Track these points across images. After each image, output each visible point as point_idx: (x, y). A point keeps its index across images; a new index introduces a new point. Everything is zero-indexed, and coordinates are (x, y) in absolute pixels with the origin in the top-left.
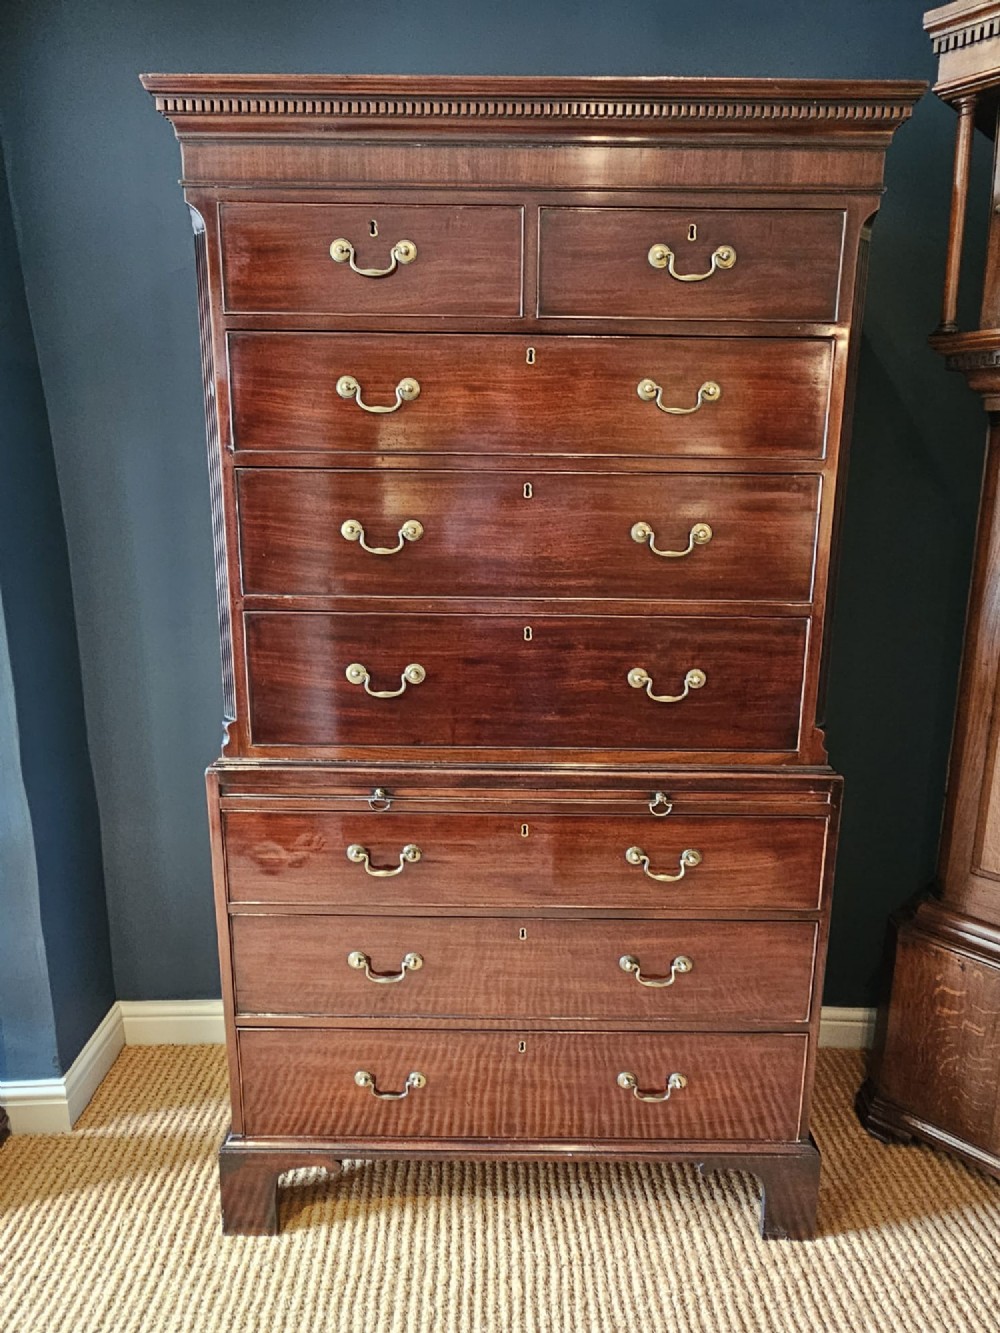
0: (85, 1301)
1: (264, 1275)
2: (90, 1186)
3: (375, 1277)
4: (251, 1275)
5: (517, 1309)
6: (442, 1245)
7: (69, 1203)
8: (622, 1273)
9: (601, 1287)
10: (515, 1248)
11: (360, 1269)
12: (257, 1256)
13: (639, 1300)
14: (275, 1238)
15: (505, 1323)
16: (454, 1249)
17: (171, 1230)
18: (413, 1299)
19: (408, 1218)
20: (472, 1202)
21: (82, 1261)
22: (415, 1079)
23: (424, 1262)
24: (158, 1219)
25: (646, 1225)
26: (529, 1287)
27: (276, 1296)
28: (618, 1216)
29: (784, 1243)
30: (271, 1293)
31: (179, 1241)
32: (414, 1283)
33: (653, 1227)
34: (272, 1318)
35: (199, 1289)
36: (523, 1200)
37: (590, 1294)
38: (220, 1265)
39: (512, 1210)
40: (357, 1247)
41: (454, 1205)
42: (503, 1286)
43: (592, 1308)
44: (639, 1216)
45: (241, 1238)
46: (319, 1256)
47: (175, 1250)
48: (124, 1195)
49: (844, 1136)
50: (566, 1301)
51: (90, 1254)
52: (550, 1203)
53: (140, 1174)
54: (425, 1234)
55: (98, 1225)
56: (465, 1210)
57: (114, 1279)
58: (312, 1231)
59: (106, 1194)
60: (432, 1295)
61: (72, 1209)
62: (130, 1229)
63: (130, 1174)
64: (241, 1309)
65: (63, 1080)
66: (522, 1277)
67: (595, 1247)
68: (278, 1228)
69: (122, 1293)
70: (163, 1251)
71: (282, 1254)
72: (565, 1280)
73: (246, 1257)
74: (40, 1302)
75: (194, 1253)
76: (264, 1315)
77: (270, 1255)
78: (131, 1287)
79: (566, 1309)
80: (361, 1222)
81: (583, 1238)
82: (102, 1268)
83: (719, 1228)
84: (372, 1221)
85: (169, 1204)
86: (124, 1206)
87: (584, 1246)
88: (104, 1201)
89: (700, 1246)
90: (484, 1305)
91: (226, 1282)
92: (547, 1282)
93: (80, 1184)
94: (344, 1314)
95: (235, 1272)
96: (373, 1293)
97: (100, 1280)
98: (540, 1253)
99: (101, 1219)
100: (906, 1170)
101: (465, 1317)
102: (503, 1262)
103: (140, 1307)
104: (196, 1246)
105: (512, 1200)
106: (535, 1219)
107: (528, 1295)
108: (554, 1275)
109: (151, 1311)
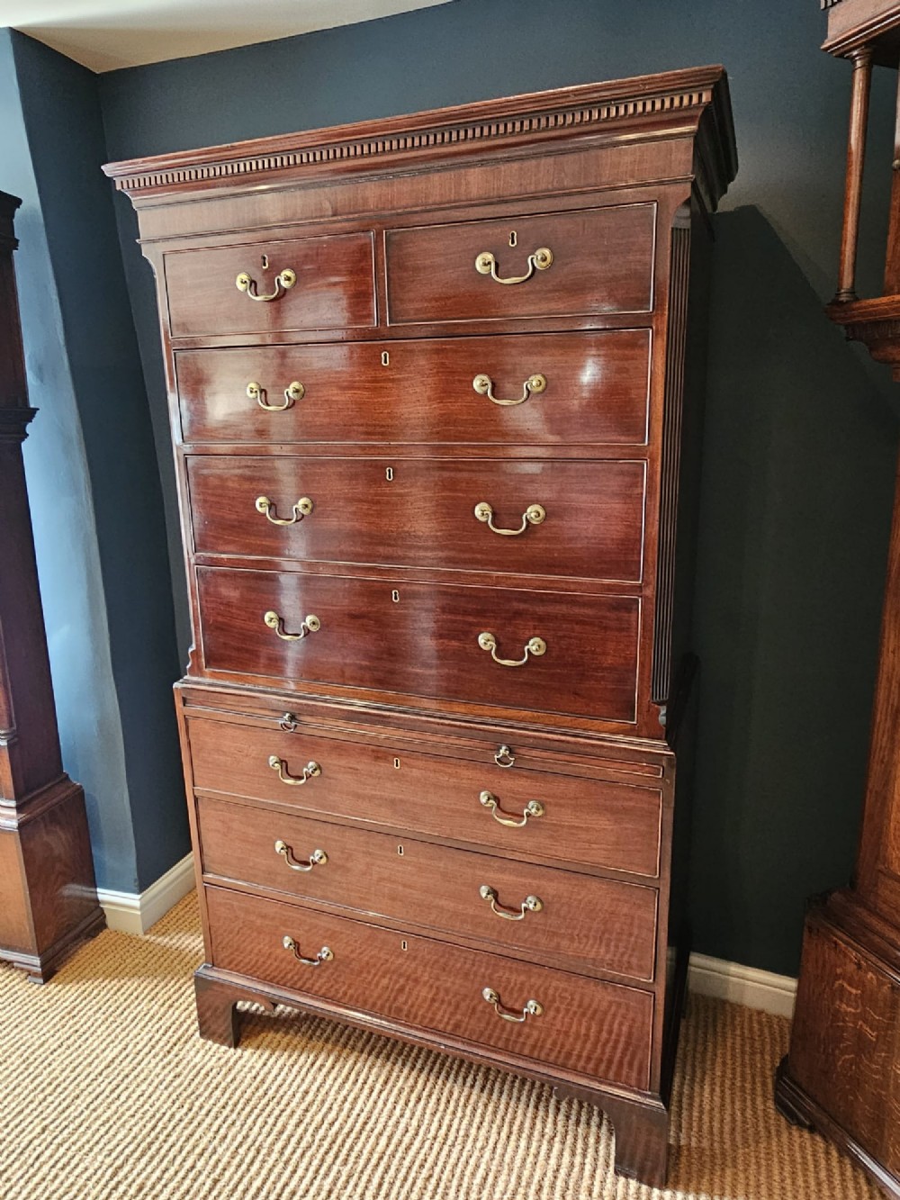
0: (97, 1057)
1: (211, 1075)
2: (136, 977)
3: (284, 1102)
4: (203, 1072)
5: (374, 1161)
6: (344, 1092)
7: (119, 985)
8: (472, 1162)
9: (449, 1167)
10: (397, 1112)
11: (277, 1091)
12: (214, 1059)
13: (475, 1188)
14: (232, 1050)
15: (359, 1169)
16: (350, 1099)
17: (168, 1024)
18: (302, 1126)
19: (329, 1064)
20: (383, 1066)
21: (107, 1028)
22: (325, 952)
23: (323, 1102)
24: (166, 1013)
25: (515, 1128)
26: (392, 1147)
27: (211, 1093)
28: (495, 1113)
29: (633, 1183)
30: (210, 1090)
31: (170, 1033)
32: (309, 1115)
33: (521, 1130)
34: (201, 1108)
35: (166, 1071)
36: (423, 1076)
37: (437, 1170)
38: (188, 1058)
39: (411, 1081)
40: (283, 1074)
41: (369, 1063)
42: (372, 1140)
43: (433, 1181)
44: (514, 1118)
45: (210, 1042)
46: (254, 1072)
47: (165, 1038)
48: (152, 989)
49: (749, 1103)
50: (415, 1168)
51: (114, 1025)
52: (444, 1084)
53: (169, 978)
54: (336, 1079)
55: (129, 1006)
56: (375, 1070)
57: (120, 1047)
58: (259, 1052)
59: (143, 986)
60: (317, 1129)
61: (118, 990)
62: (145, 1015)
63: (163, 975)
64: (185, 1094)
65: (139, 896)
66: (390, 1138)
67: (462, 1133)
68: (236, 1044)
69: (120, 1058)
70: (157, 1037)
71: (231, 1063)
72: (423, 1151)
73: (207, 1058)
74: (72, 1049)
75: (175, 1045)
76: (197, 1104)
77: (223, 1061)
78: (127, 1056)
79: (413, 1174)
80: (294, 1057)
81: (456, 1122)
82: (116, 1037)
83: (579, 1151)
84: (302, 1058)
85: (177, 1004)
86: (149, 997)
87: (453, 1130)
88: (139, 990)
89: (553, 1161)
90: (351, 1149)
91: (185, 1072)
92: (408, 1149)
93: (131, 974)
94: (250, 1122)
95: (195, 1067)
96: (276, 1112)
97: (112, 1045)
98: (415, 1123)
99: (133, 1002)
100: (798, 1155)
101: (332, 1154)
102: (382, 1120)
103: (126, 1072)
104: (179, 1039)
105: (414, 1073)
106: (425, 1094)
107: (388, 1153)
108: (417, 1144)
109: (131, 1077)
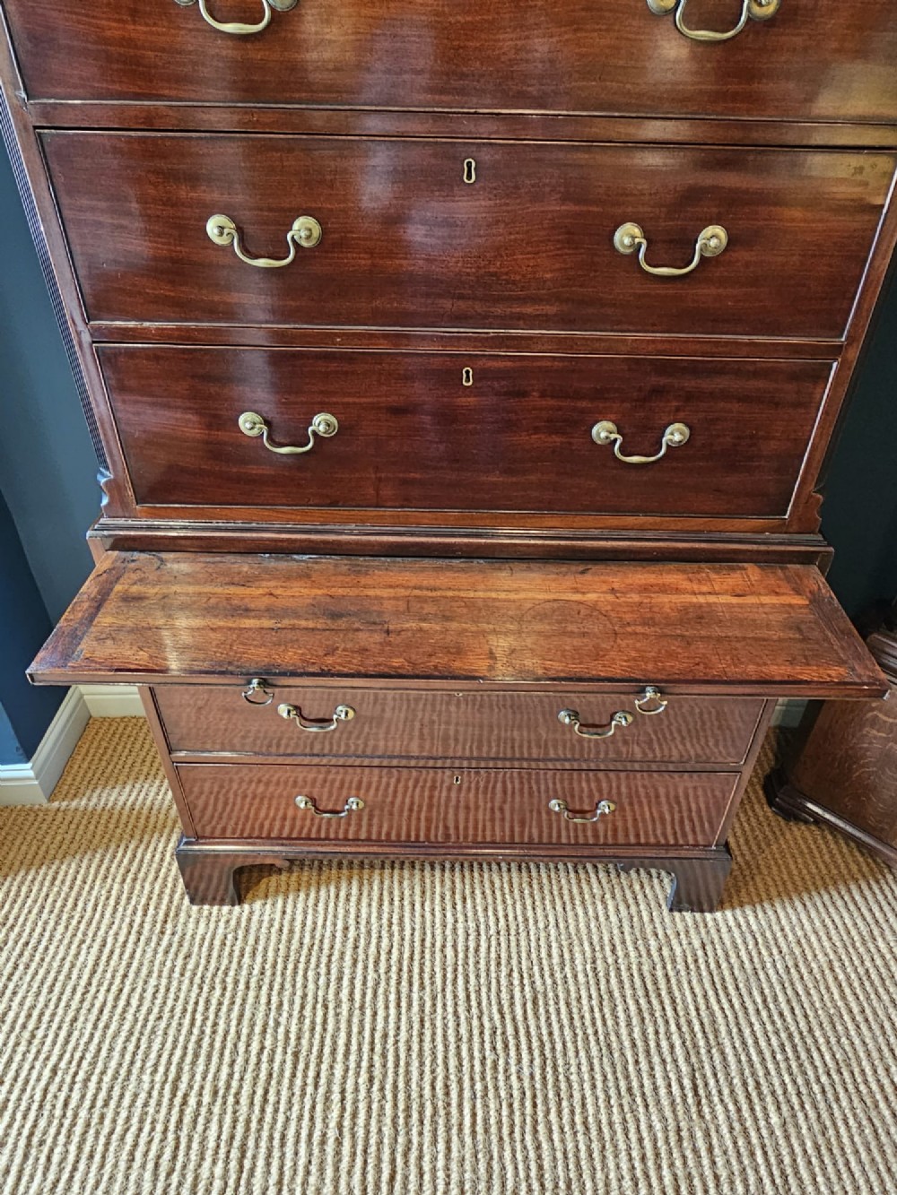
0: (73, 966)
1: (228, 943)
2: (68, 858)
3: (326, 946)
4: (217, 943)
5: (450, 976)
6: (385, 916)
7: (51, 873)
8: (542, 943)
9: (524, 955)
10: (450, 919)
11: (313, 937)
12: (222, 924)
13: (557, 968)
14: (237, 908)
15: (439, 989)
16: (395, 920)
17: (143, 901)
18: (360, 966)
19: (355, 891)
20: (412, 875)
21: (67, 928)
22: (353, 803)
23: (369, 933)
24: (132, 888)
25: (566, 898)
26: (461, 955)
27: (239, 963)
28: (541, 888)
29: (688, 915)
30: (235, 960)
31: (151, 911)
32: (360, 950)
33: (572, 899)
34: (236, 982)
35: (171, 955)
36: (457, 874)
37: (514, 962)
38: (190, 933)
39: (448, 883)
40: (310, 917)
41: (396, 878)
42: (438, 955)
43: (516, 974)
44: (561, 889)
45: (206, 907)
46: (276, 925)
47: (149, 919)
48: (100, 866)
49: (750, 813)
50: (493, 968)
51: (74, 922)
52: (481, 876)
53: (113, 846)
54: (370, 905)
55: (79, 894)
56: (406, 883)
57: (96, 946)
58: (269, 901)
59: (84, 865)
60: (377, 963)
61: (54, 879)
62: (108, 898)
63: (104, 846)
64: (209, 975)
65: (29, 765)
66: (455, 946)
67: (520, 919)
68: (239, 899)
69: (104, 958)
70: (138, 920)
71: (243, 924)
72: (493, 949)
73: (212, 926)
74: (34, 965)
75: (165, 922)
76: (229, 980)
77: (233, 923)
78: (112, 952)
79: (493, 975)
80: (313, 895)
81: (510, 909)
82: (85, 934)
83: (631, 901)
84: (323, 893)
85: (141, 875)
86: (100, 877)
87: (511, 918)
88: (82, 871)
89: (613, 918)
90: (422, 971)
91: (196, 949)
92: (477, 950)
93: (60, 856)
94: (299, 979)
95: (203, 939)
96: (324, 960)
97: (84, 947)
98: (472, 925)
99: (82, 888)
100: (803, 847)
101: (404, 983)
102: (438, 931)
103: (121, 972)
104: (167, 915)
105: (447, 874)
106: (468, 892)
107: (460, 962)
108: (484, 945)
109: (131, 975)
